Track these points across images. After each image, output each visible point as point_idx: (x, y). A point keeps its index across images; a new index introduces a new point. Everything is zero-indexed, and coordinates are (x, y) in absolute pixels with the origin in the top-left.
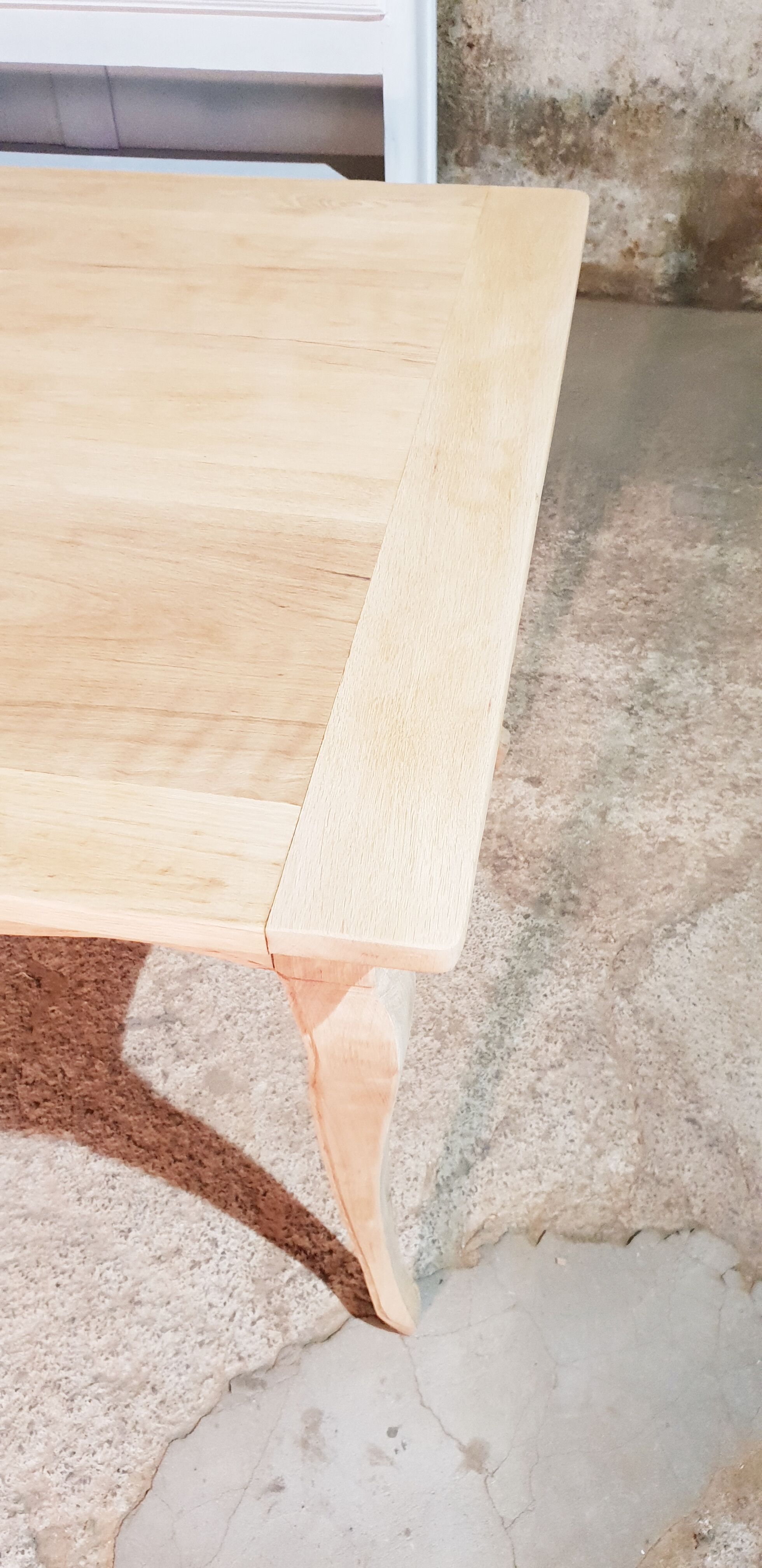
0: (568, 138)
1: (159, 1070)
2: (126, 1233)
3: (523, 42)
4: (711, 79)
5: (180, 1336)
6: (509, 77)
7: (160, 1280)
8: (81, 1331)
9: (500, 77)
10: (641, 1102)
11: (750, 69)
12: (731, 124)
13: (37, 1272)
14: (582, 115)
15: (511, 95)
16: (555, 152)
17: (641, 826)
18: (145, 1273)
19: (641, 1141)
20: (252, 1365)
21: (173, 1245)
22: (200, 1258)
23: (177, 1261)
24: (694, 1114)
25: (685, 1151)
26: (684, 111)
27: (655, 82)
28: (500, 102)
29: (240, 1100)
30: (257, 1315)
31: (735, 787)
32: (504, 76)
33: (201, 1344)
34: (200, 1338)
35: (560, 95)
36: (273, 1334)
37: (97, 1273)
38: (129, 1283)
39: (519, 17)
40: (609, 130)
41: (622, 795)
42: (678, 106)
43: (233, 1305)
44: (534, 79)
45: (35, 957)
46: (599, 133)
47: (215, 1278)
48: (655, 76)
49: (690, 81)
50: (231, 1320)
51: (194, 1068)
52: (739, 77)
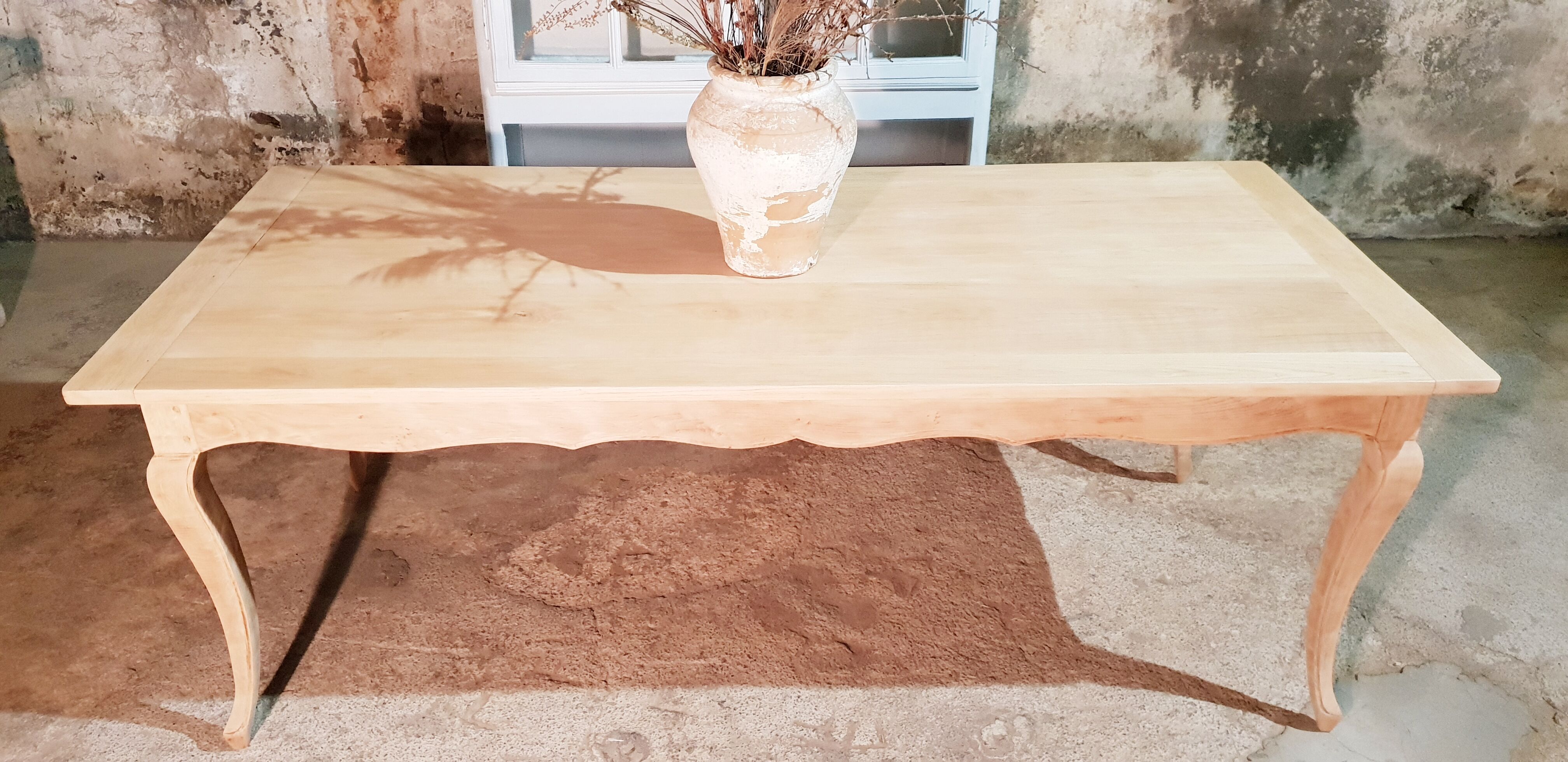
0: (1038, 148)
1: (1100, 637)
2: (1143, 707)
3: (1012, 97)
4: (1123, 112)
5: (1206, 745)
6: (1002, 115)
7: (1176, 724)
8: (1153, 750)
9: (997, 116)
10: (1365, 614)
11: (1146, 106)
12: (1136, 135)
13: (1107, 732)
14: (1046, 135)
15: (1003, 126)
16: (1029, 156)
17: (1277, 496)
18: (1166, 723)
19: (1376, 630)
20: (1254, 749)
21: (1171, 709)
22: (1191, 711)
23: (1179, 715)
24: (1396, 615)
25: (1402, 630)
26: (1107, 130)
27: (1091, 115)
28: (996, 130)
29: (1157, 644)
30: (1239, 730)
31: (1312, 473)
32: (1000, 116)
33: (1220, 745)
34: (1218, 743)
35: (1033, 124)
36: (1253, 736)
37: (1141, 726)
38: (1161, 728)
39: (1011, 85)
40: (1063, 143)
41: (1257, 484)
42: (1104, 127)
43: (1223, 729)
44: (1018, 116)
45: (984, 598)
46: (1057, 144)
47: (1204, 719)
48: (1091, 112)
49: (1111, 114)
50: (1228, 733)
51: (1120, 633)
52: (1139, 111)
